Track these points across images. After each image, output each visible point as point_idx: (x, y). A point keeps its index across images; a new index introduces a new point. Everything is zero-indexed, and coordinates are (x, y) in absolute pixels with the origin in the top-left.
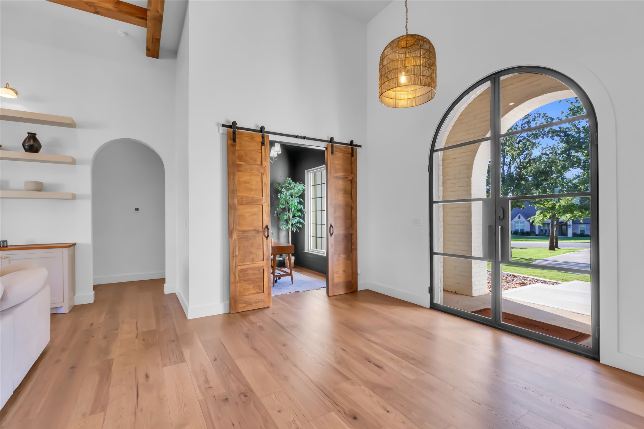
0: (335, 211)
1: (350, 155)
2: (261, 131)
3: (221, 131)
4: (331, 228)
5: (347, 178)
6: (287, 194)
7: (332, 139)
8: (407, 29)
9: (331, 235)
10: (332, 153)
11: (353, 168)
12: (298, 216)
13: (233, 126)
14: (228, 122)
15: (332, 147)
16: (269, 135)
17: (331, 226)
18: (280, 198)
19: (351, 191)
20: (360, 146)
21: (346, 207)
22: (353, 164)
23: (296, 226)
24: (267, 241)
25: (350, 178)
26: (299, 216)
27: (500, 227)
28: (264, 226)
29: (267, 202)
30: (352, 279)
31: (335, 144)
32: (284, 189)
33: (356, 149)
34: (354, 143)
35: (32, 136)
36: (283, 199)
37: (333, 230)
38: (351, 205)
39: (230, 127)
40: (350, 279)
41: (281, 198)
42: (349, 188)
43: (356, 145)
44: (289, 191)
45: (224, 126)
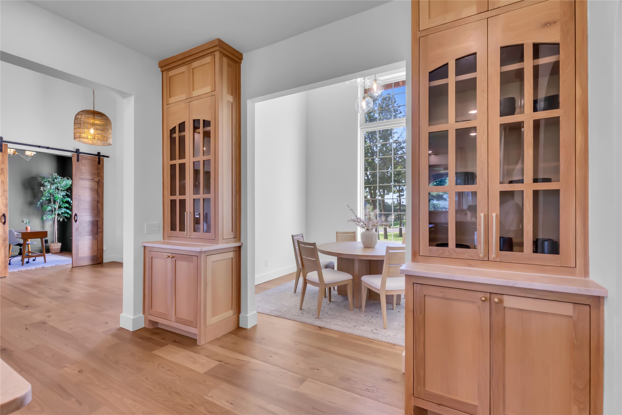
0: (80, 203)
1: (97, 163)
4: (76, 216)
5: (94, 179)
6: (52, 187)
7: (78, 150)
8: (94, 105)
9: (76, 221)
10: (78, 160)
11: (99, 172)
12: (64, 207)
15: (78, 156)
16: (7, 144)
18: (43, 191)
19: (97, 189)
20: (108, 157)
21: (93, 201)
22: (100, 169)
23: (63, 216)
24: (4, 226)
25: (97, 180)
26: (66, 208)
29: (4, 196)
30: (98, 254)
31: (81, 154)
32: (47, 183)
33: (103, 158)
34: (102, 154)
36: (46, 192)
37: (77, 218)
38: (98, 200)
40: (96, 254)
41: (45, 191)
42: (96, 187)
43: (103, 156)
44: (54, 185)
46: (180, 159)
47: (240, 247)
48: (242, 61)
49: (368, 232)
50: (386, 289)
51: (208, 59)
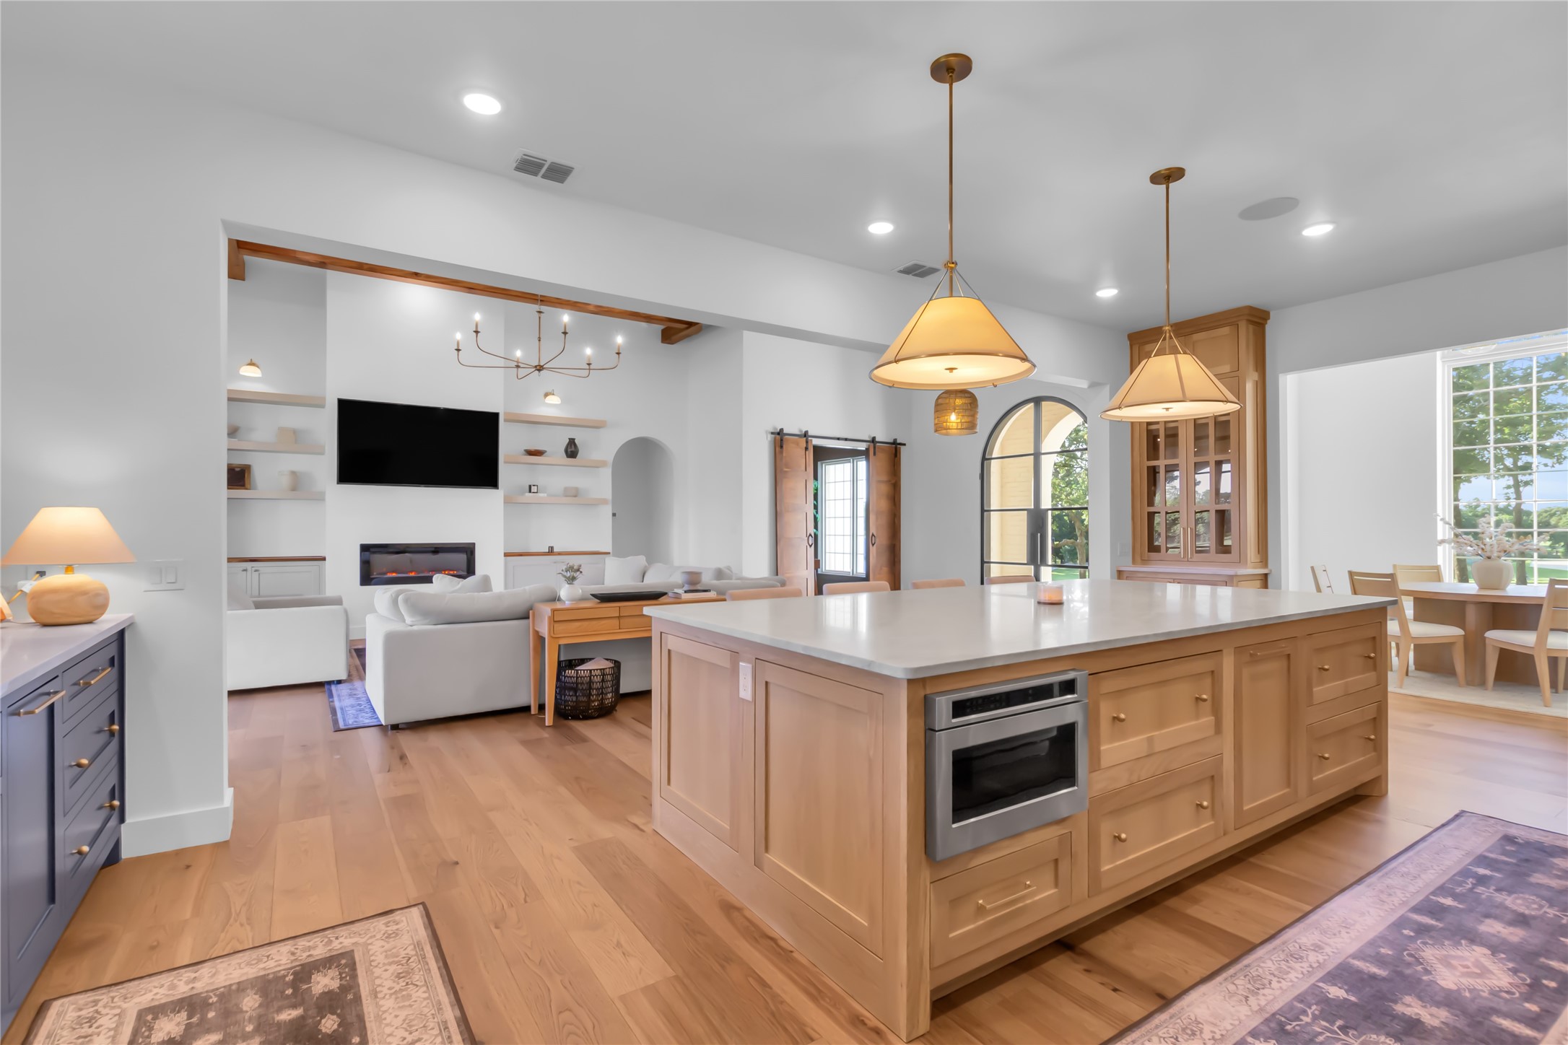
0: (877, 518)
1: (893, 455)
2: (805, 436)
3: (769, 439)
5: (891, 481)
7: (874, 438)
9: (873, 545)
10: (875, 454)
11: (896, 469)
13: (780, 433)
14: (775, 428)
15: (875, 448)
16: (812, 440)
17: (873, 535)
19: (894, 495)
20: (904, 445)
21: (888, 514)
22: (897, 465)
24: (811, 550)
25: (893, 481)
27: (1039, 534)
28: (808, 535)
31: (878, 444)
33: (900, 448)
34: (898, 442)
35: (572, 442)
37: (875, 540)
38: (894, 512)
39: (779, 434)
42: (892, 492)
43: (900, 444)
45: (772, 433)
46: (1165, 459)
47: (1266, 575)
48: (1268, 321)
49: (1489, 562)
50: (1548, 647)
51: (1226, 330)
